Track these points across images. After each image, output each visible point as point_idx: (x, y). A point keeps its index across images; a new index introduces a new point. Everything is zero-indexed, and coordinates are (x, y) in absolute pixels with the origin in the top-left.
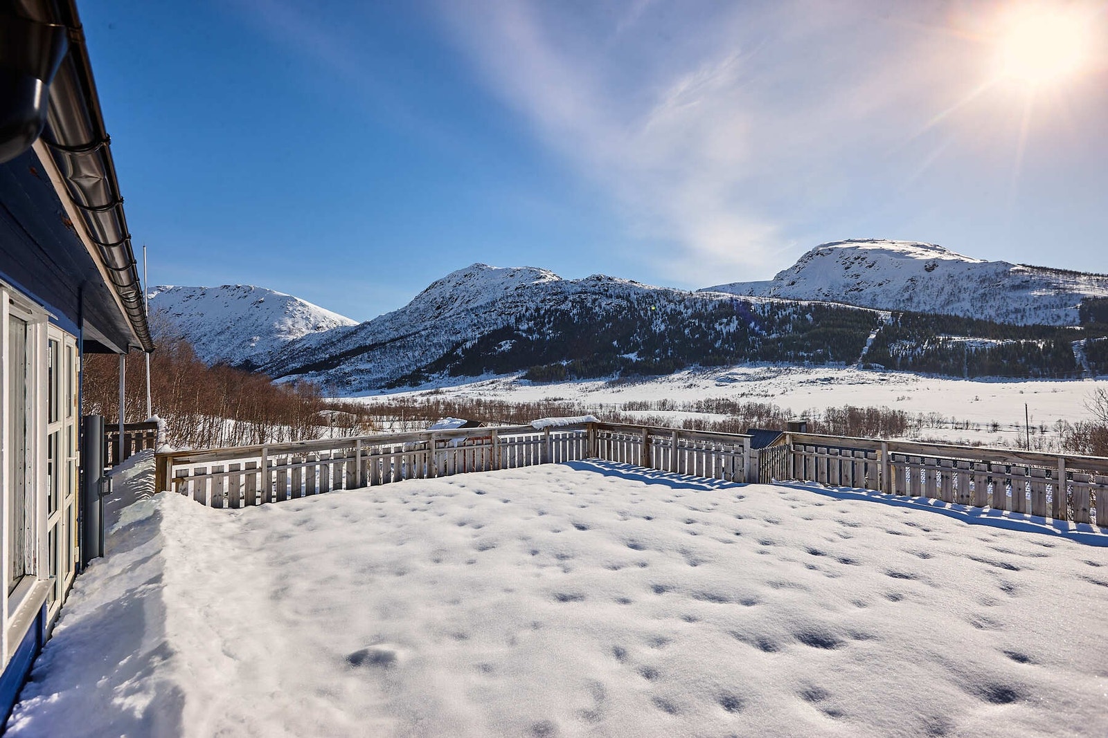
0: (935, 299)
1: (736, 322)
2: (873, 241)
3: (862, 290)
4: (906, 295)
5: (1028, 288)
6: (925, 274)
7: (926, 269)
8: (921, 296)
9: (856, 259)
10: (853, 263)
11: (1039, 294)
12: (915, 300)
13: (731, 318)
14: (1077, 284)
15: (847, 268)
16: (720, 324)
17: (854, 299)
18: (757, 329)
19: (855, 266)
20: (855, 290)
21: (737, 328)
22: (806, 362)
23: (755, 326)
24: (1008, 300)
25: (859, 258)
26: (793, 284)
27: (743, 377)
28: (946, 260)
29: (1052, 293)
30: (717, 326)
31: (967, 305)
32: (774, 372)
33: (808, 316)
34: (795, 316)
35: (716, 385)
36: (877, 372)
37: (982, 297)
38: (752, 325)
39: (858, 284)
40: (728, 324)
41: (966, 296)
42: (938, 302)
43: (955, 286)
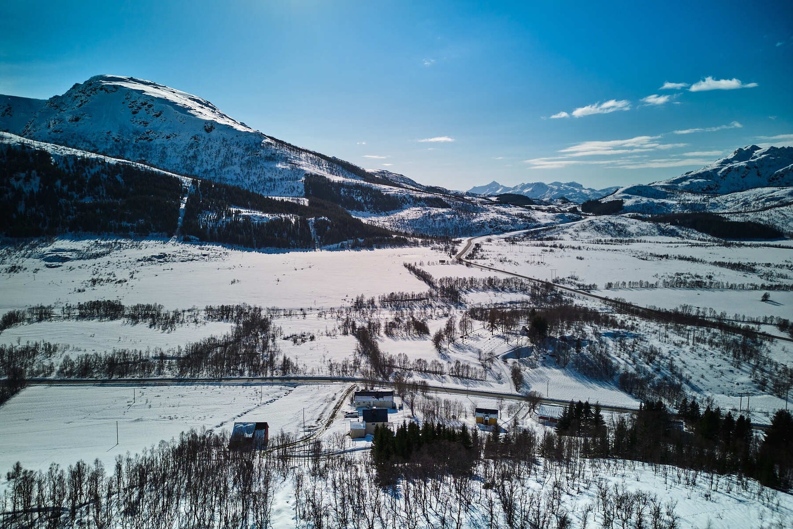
0: (214, 159)
1: (38, 179)
2: (156, 86)
3: (151, 140)
4: (191, 153)
5: (275, 160)
6: (204, 133)
7: (206, 130)
8: (204, 155)
9: (143, 104)
10: (140, 108)
11: (282, 167)
12: (199, 158)
13: (30, 172)
14: (300, 160)
15: (134, 113)
16: (17, 179)
17: (145, 149)
18: (65, 188)
19: (142, 112)
20: (145, 139)
21: (40, 187)
22: (132, 233)
23: (63, 185)
24: (265, 170)
25: (145, 104)
26: (77, 120)
27: (75, 255)
28: (221, 124)
29: (288, 167)
30: (13, 182)
31: (237, 169)
32: (104, 246)
33: (118, 177)
34: (105, 176)
35: (47, 266)
36: (195, 244)
37: (248, 163)
38: (59, 183)
39: (148, 133)
40: (27, 179)
41: (235, 160)
42: (217, 163)
43: (228, 150)
